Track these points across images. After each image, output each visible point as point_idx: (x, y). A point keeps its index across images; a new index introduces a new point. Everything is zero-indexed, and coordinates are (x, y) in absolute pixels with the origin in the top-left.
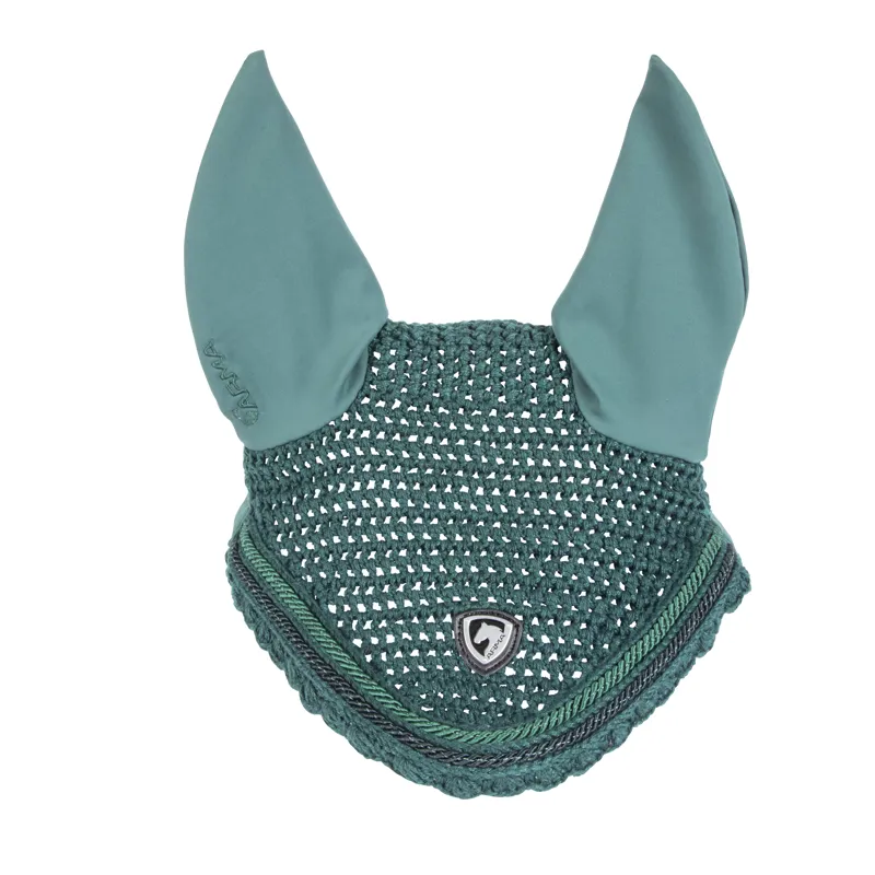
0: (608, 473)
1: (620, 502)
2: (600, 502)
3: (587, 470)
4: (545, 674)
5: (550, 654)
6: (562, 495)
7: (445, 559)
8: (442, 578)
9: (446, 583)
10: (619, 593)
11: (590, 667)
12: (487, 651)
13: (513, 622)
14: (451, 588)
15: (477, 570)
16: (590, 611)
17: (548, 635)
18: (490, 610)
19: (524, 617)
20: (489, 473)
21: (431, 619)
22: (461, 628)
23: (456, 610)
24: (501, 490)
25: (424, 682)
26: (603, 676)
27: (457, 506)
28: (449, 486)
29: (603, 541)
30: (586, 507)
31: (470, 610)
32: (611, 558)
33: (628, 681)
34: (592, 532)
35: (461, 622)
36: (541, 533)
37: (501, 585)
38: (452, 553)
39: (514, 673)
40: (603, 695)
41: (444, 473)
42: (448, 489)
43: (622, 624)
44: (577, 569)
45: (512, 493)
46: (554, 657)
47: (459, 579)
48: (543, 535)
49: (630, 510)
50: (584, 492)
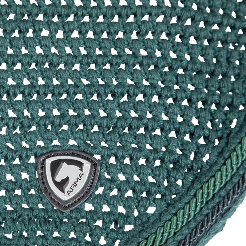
0: (182, 9)
1: (192, 38)
2: (174, 39)
3: (161, 7)
4: (121, 209)
5: (126, 191)
6: (138, 33)
7: (28, 104)
8: (26, 122)
9: (30, 127)
10: (192, 128)
11: (163, 204)
12: (67, 189)
13: (91, 161)
14: (33, 132)
15: (58, 113)
16: (164, 149)
17: (124, 174)
18: (70, 151)
19: (102, 157)
20: (68, 16)
21: (17, 161)
22: (43, 168)
23: (39, 152)
24: (80, 33)
25: (9, 222)
26: (176, 214)
27: (39, 50)
28: (31, 31)
29: (177, 78)
30: (161, 45)
31: (51, 152)
32: (184, 95)
33: (199, 219)
34: (166, 69)
35: (43, 163)
36: (117, 73)
37: (81, 127)
38: (35, 97)
39: (92, 208)
40: (175, 233)
41: (26, 17)
42: (30, 34)
43: (195, 158)
44: (152, 107)
45: (90, 35)
46: (130, 193)
47: (42, 123)
48: (120, 76)
49: (201, 45)
50: (159, 30)
